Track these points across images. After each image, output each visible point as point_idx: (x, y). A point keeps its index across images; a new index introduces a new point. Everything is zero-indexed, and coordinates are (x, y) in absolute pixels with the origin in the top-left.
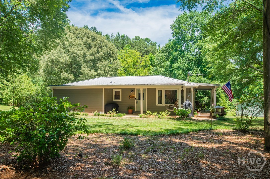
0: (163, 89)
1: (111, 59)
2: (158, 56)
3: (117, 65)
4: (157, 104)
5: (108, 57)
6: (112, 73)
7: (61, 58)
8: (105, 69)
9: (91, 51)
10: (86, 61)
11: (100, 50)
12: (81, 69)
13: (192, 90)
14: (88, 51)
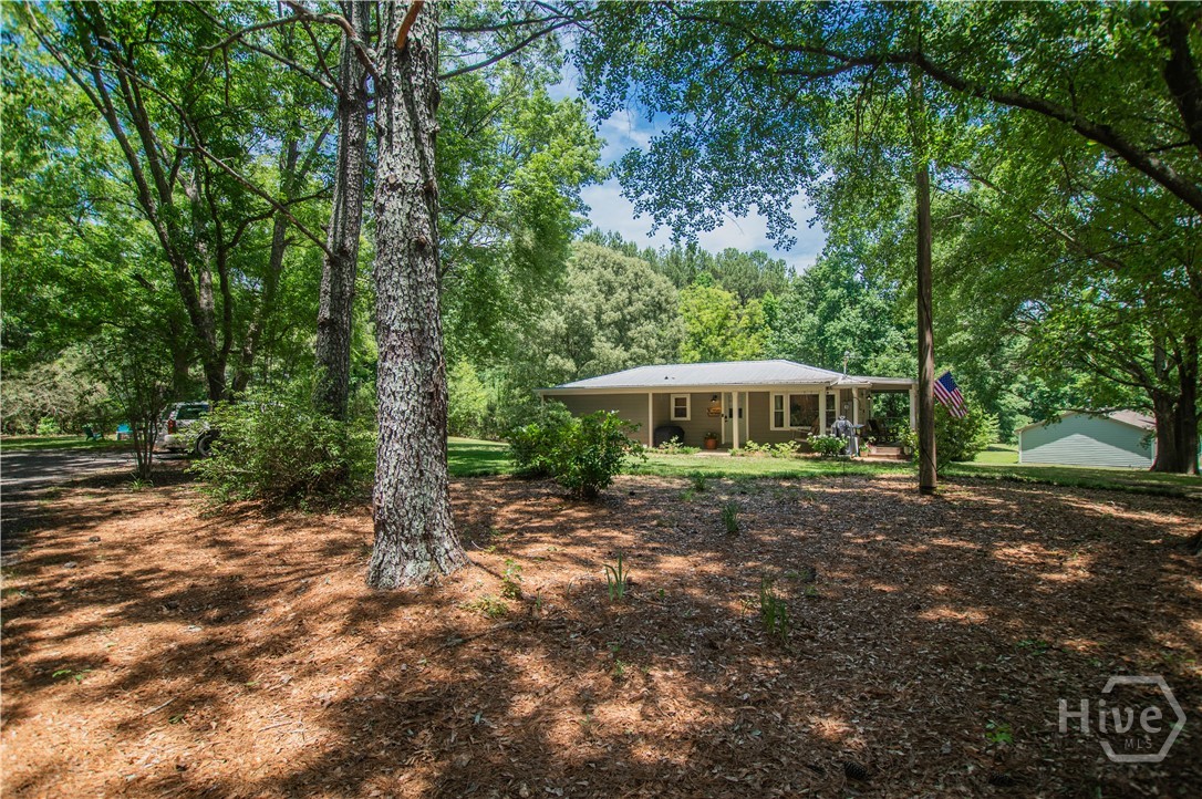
0: (787, 392)
1: (663, 316)
3: (679, 331)
4: (772, 428)
5: (655, 311)
6: (666, 351)
8: (649, 343)
9: (613, 301)
10: (601, 327)
11: (635, 295)
12: (593, 346)
13: (855, 393)
14: (608, 300)
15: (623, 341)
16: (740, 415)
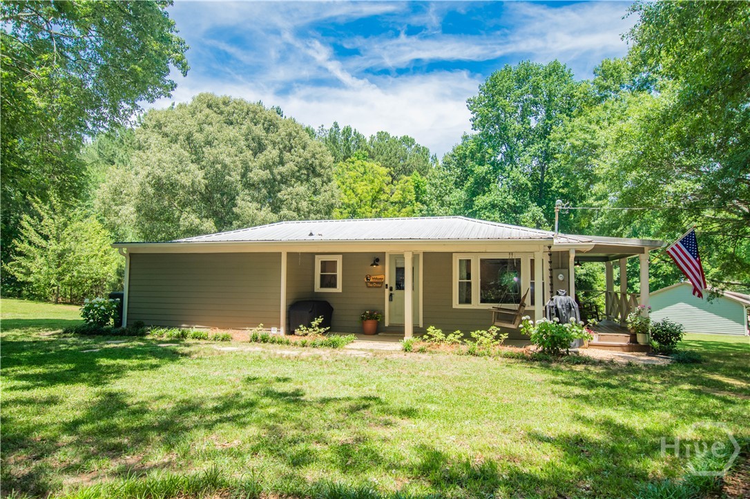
1: (318, 181)
2: (435, 177)
3: (333, 196)
4: (456, 304)
5: (308, 175)
6: (319, 216)
7: (181, 174)
8: (300, 206)
9: (262, 158)
10: (247, 185)
11: (287, 155)
12: (235, 205)
14: (256, 157)
16: (413, 287)
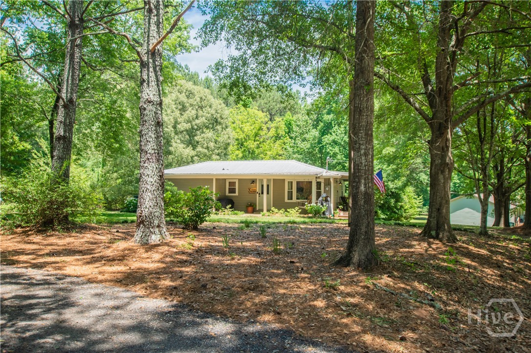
0: (295, 180)
1: (219, 127)
3: (229, 138)
4: (286, 200)
5: (213, 124)
6: (220, 151)
8: (209, 145)
9: (186, 115)
10: (176, 133)
11: (200, 113)
13: (332, 181)
14: (182, 115)
15: (191, 143)
16: (268, 193)
